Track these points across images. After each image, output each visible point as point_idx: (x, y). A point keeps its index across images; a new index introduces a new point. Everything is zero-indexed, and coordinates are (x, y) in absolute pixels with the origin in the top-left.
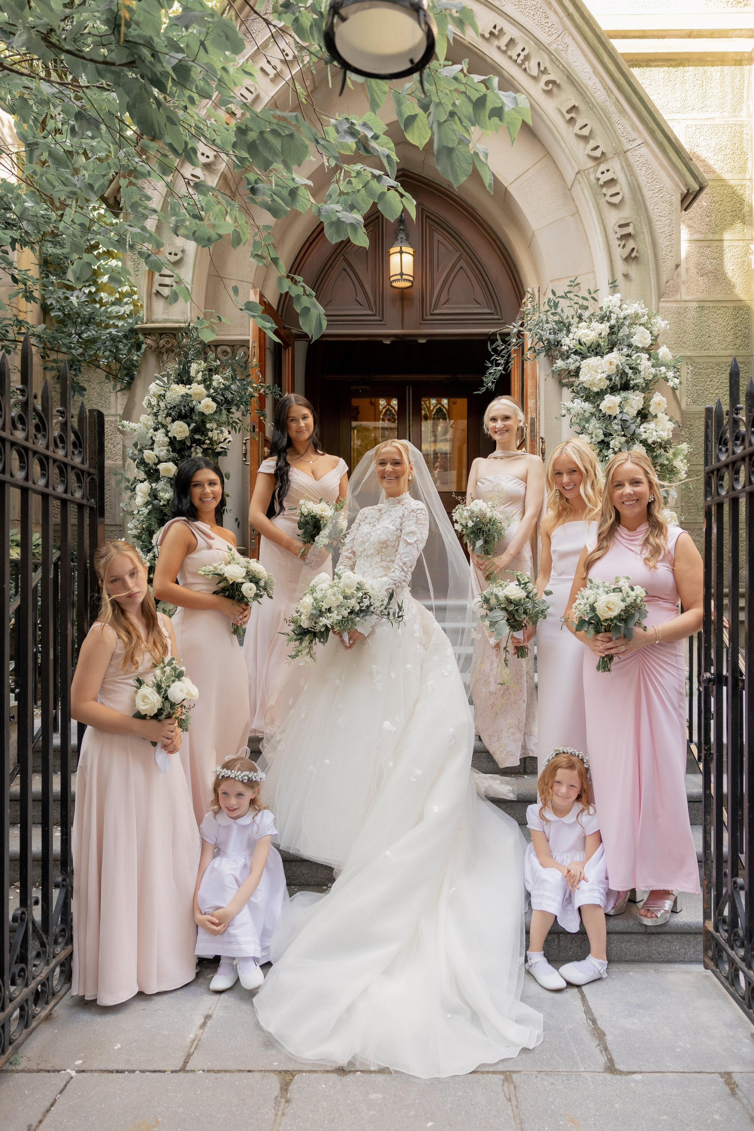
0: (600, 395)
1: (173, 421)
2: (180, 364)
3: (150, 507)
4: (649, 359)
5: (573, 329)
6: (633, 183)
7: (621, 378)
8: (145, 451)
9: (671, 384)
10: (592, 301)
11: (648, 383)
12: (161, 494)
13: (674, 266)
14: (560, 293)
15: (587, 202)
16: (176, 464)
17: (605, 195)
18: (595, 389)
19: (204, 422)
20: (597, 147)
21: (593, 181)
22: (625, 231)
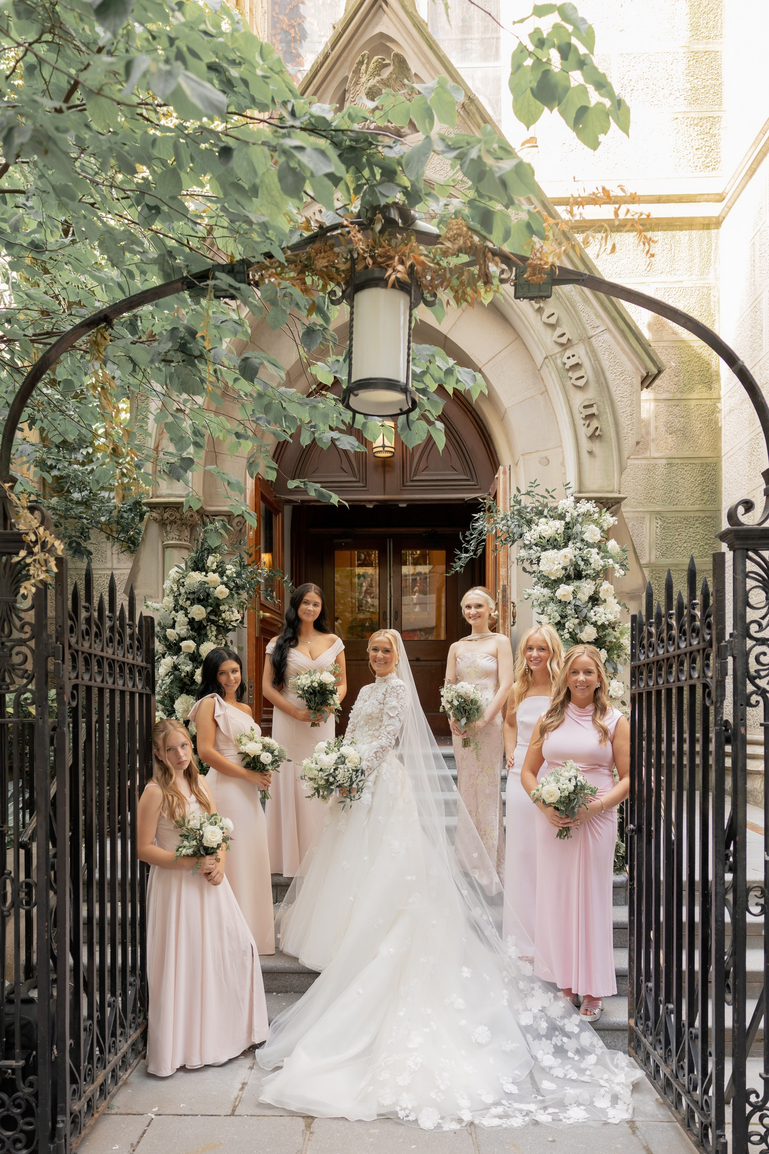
0: (557, 582)
1: (192, 604)
2: (196, 553)
3: (172, 677)
4: (598, 554)
5: (534, 526)
6: (597, 367)
7: (575, 569)
8: (169, 630)
9: (617, 574)
10: (551, 499)
11: (598, 574)
12: (183, 667)
13: (635, 444)
14: (523, 491)
15: (554, 382)
16: (195, 641)
17: (571, 378)
18: (553, 578)
19: (218, 605)
20: (563, 334)
21: (560, 365)
22: (590, 411)
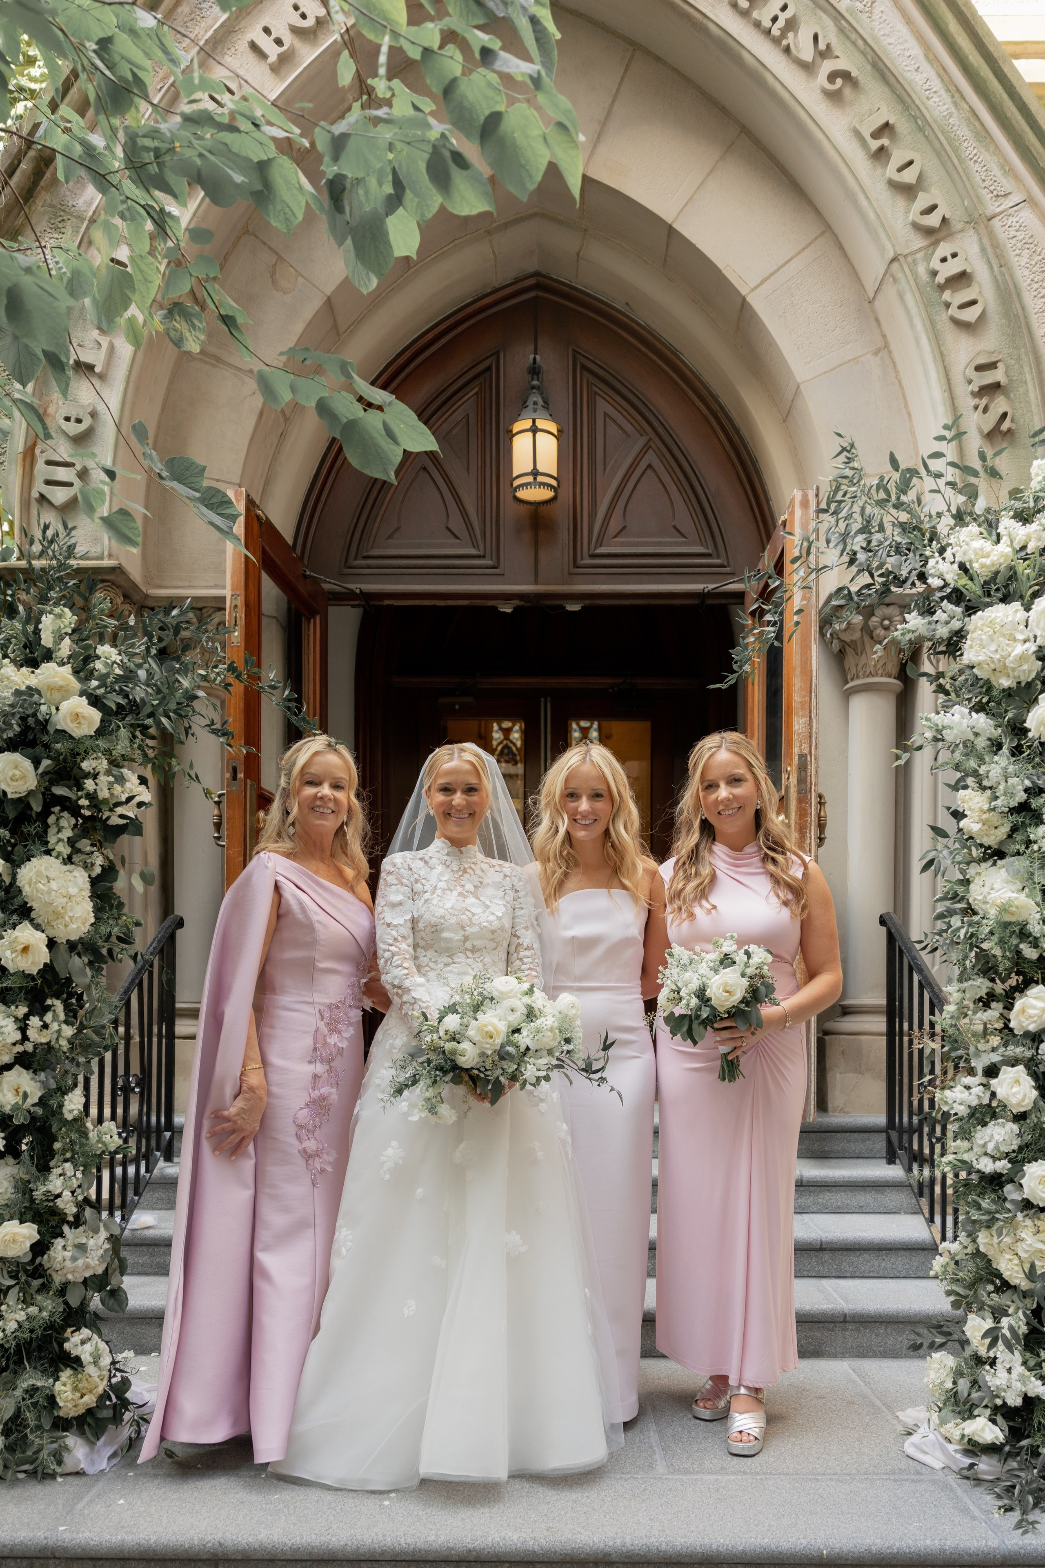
6: (1005, 282)
15: (911, 320)
17: (948, 305)
18: (1006, 684)
19: (72, 756)
20: (934, 207)
21: (924, 276)
22: (989, 378)
